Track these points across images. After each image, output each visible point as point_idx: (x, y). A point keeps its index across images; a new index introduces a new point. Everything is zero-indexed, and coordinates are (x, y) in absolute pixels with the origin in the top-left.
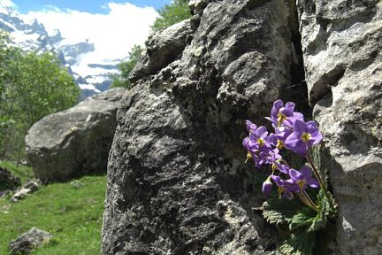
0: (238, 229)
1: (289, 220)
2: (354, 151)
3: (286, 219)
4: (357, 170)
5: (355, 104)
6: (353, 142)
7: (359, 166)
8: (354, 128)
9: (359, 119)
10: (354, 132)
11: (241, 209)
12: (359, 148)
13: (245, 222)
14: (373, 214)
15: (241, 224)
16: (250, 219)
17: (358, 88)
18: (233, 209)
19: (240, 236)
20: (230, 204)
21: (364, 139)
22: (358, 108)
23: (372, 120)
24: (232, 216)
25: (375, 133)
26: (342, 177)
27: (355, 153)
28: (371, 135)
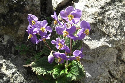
0: (12, 77)
1: (50, 72)
2: (93, 38)
3: (49, 72)
4: (97, 48)
5: (94, 14)
6: (93, 34)
7: (97, 47)
8: (94, 27)
9: (97, 23)
10: (94, 29)
11: (12, 65)
12: (96, 37)
13: (15, 72)
14: (98, 68)
15: (13, 74)
16: (18, 71)
17: (92, 7)
18: (7, 65)
19: (14, 81)
20: (4, 62)
21: (99, 33)
22: (96, 17)
23: (102, 24)
24: (7, 69)
25: (104, 31)
26: (88, 51)
27: (94, 40)
28: (103, 31)
